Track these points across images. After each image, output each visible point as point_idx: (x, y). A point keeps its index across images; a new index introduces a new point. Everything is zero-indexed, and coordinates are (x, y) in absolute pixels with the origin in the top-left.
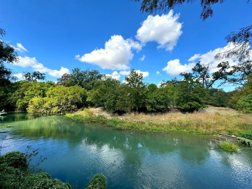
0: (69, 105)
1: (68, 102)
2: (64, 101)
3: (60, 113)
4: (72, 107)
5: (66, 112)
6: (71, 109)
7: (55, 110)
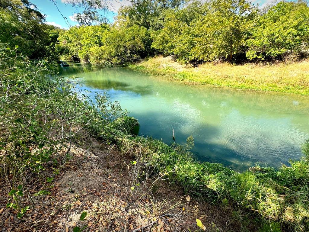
0: (129, 55)
1: (127, 50)
2: (122, 50)
3: (122, 64)
4: (134, 57)
5: (129, 63)
6: (132, 59)
7: (115, 60)
